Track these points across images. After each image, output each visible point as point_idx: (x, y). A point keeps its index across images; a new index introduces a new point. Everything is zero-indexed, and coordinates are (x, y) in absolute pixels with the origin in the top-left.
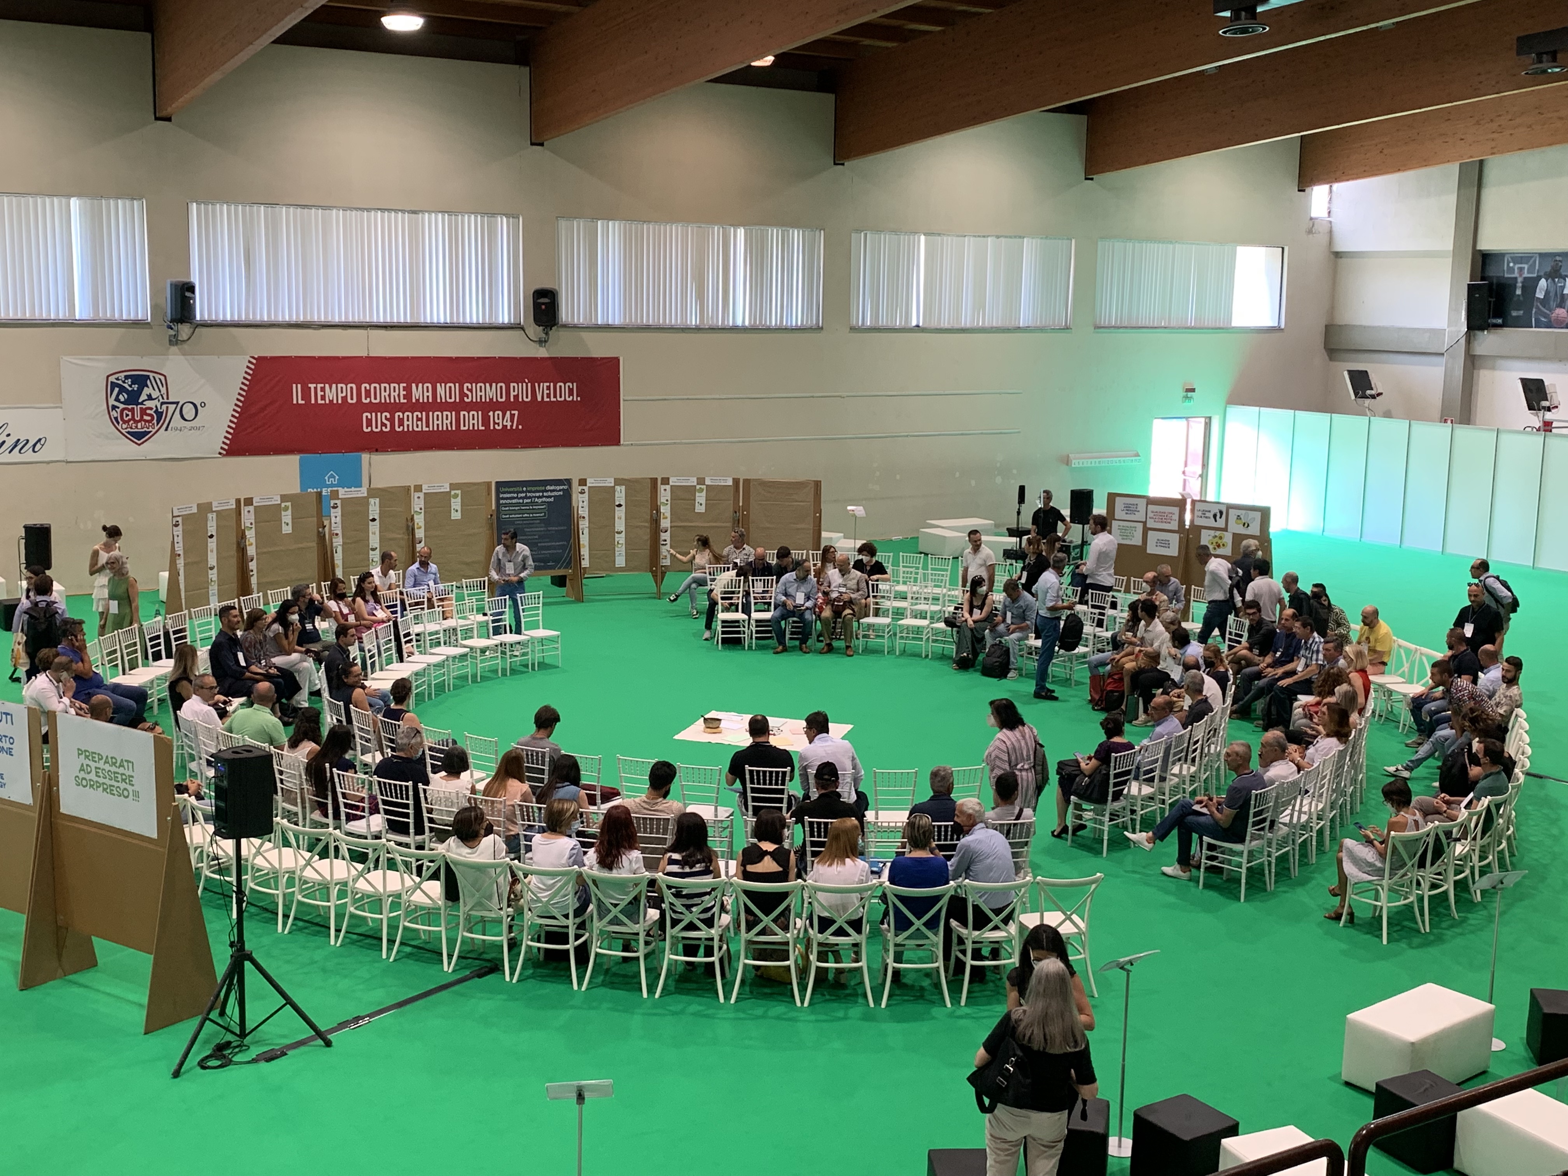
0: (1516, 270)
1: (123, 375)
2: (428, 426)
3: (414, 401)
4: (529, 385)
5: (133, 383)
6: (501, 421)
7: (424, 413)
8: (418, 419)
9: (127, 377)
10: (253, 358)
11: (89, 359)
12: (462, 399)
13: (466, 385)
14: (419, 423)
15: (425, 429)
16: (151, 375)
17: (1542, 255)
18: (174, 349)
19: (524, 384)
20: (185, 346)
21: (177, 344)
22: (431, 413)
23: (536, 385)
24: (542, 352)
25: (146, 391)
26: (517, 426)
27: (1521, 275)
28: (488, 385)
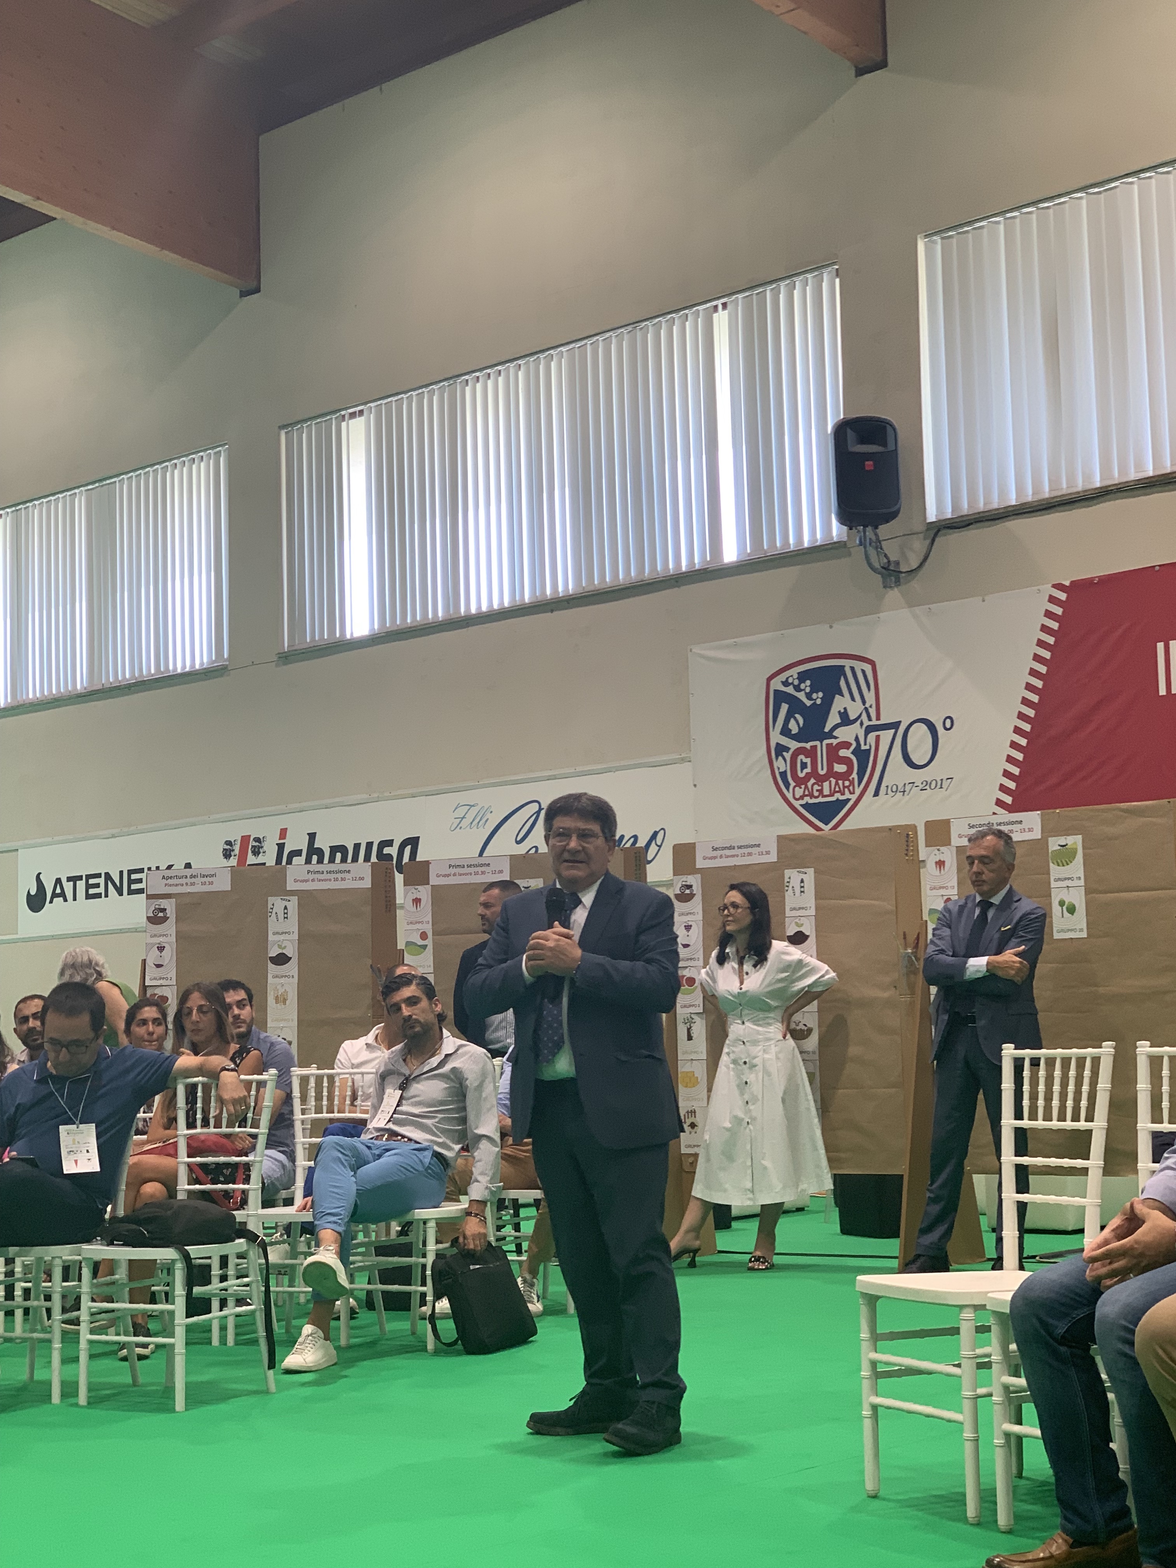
1: (794, 672)
5: (814, 689)
9: (802, 677)
10: (1059, 587)
11: (736, 645)
16: (847, 663)
18: (894, 594)
20: (916, 585)
21: (898, 582)
25: (840, 703)
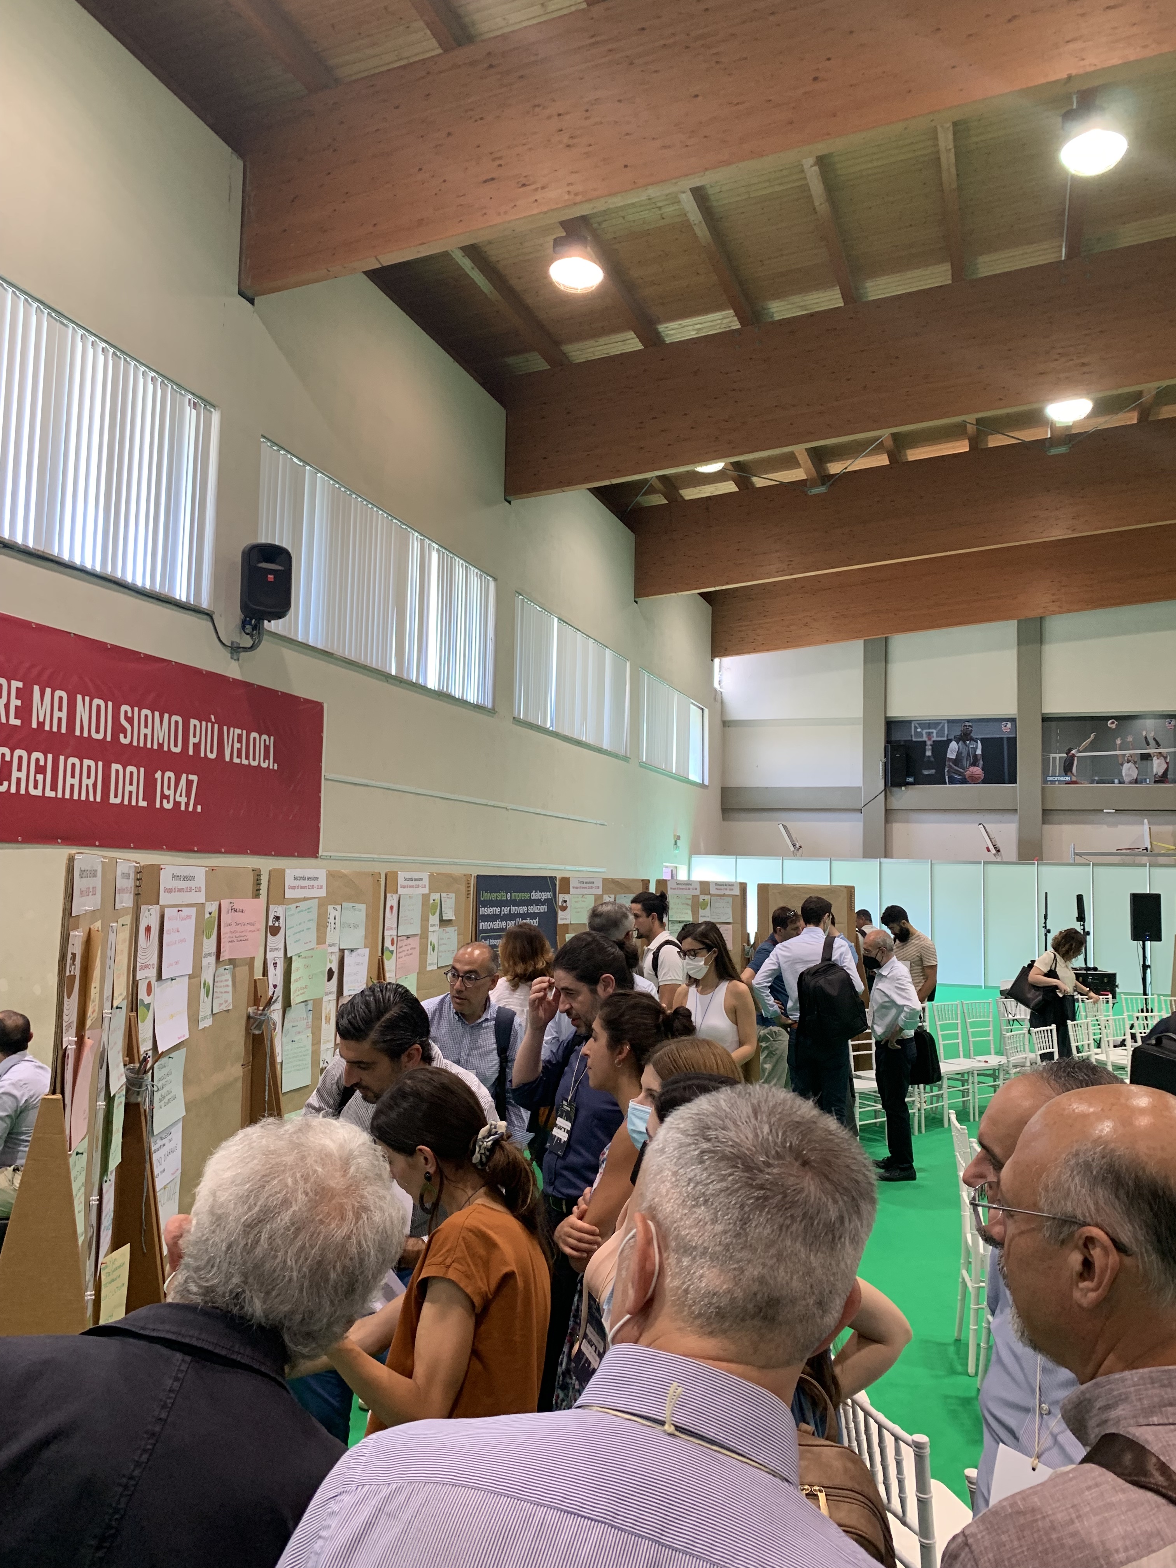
0: (925, 735)
2: (54, 788)
3: (34, 725)
4: (216, 726)
6: (171, 792)
7: (50, 756)
8: (40, 770)
12: (115, 736)
13: (125, 708)
14: (40, 777)
15: (50, 794)
17: (950, 722)
19: (210, 724)
22: (62, 758)
23: (225, 728)
24: (232, 670)
26: (195, 807)
27: (930, 739)
28: (157, 714)
